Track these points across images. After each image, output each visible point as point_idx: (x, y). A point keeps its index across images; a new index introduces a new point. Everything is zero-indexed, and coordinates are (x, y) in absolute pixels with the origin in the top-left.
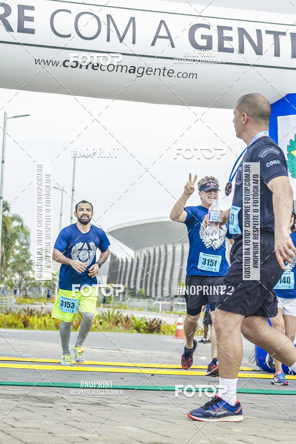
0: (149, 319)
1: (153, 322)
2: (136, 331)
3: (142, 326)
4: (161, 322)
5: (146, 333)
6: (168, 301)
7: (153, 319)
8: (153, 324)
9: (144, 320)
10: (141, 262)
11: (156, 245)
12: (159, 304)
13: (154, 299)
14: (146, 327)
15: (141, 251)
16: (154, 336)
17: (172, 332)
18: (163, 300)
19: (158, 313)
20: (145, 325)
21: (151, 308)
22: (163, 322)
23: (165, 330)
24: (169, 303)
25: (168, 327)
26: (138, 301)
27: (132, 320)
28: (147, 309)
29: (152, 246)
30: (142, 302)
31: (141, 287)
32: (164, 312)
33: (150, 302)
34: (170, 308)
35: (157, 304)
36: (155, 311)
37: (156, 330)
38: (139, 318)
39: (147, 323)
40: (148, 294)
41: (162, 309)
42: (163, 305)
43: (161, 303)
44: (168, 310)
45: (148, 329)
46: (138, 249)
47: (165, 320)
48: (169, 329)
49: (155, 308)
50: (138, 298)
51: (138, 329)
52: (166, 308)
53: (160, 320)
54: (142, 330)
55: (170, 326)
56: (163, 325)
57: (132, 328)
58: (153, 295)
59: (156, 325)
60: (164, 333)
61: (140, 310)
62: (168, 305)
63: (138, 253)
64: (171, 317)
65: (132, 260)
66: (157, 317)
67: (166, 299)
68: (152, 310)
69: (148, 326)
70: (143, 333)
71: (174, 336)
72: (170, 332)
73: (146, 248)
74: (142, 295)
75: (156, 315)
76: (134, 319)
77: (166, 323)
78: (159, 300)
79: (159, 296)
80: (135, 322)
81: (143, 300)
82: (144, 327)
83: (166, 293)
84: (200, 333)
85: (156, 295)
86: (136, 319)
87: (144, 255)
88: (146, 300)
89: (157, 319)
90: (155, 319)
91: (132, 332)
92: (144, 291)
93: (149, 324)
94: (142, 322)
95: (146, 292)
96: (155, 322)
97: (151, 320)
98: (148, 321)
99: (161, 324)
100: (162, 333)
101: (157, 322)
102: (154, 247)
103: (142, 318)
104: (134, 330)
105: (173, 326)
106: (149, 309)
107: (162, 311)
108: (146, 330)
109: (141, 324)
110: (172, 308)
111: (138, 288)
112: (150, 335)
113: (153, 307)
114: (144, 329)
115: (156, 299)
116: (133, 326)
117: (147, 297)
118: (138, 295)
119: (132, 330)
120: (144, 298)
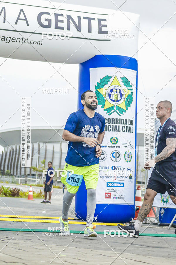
0: (13, 188)
1: (14, 190)
2: (4, 195)
3: (8, 193)
4: (19, 190)
5: (10, 196)
6: (24, 177)
7: (15, 188)
8: (15, 191)
9: (9, 189)
10: (8, 154)
11: (17, 144)
12: (18, 180)
13: (15, 176)
14: (10, 193)
15: (8, 148)
16: (15, 199)
17: (26, 196)
18: (21, 177)
19: (17, 185)
20: (9, 192)
21: (14, 182)
22: (20, 190)
23: (22, 195)
24: (24, 179)
25: (24, 193)
26: (6, 177)
27: (2, 189)
28: (11, 182)
29: (14, 144)
30: (8, 178)
31: (8, 169)
32: (21, 184)
33: (13, 178)
34: (25, 182)
35: (17, 179)
36: (16, 183)
37: (16, 195)
38: (6, 187)
39: (11, 191)
40: (12, 173)
41: (20, 182)
42: (21, 180)
43: (19, 179)
44: (24, 183)
45: (12, 194)
46: (6, 146)
47: (22, 189)
48: (24, 194)
49: (16, 182)
50: (6, 176)
51: (5, 194)
52: (23, 182)
53: (19, 189)
54: (8, 195)
55: (25, 193)
56: (21, 192)
57: (2, 194)
58: (15, 174)
59: (17, 192)
60: (21, 197)
61: (7, 183)
62: (24, 180)
63: (6, 149)
64: (26, 187)
65: (3, 152)
66: (17, 187)
67: (23, 176)
68: (14, 183)
69: (11, 193)
70: (8, 197)
71: (27, 199)
72: (25, 197)
73: (11, 146)
74: (8, 174)
75: (16, 186)
76: (3, 188)
77: (23, 191)
78: (19, 177)
79: (19, 175)
80: (4, 190)
81: (9, 177)
82: (9, 193)
83: (23, 173)
84: (43, 197)
85: (17, 174)
86: (5, 189)
87: (10, 150)
88: (11, 177)
89: (17, 189)
90: (16, 188)
91: (2, 196)
92: (9, 171)
93: (12, 191)
94: (8, 190)
95: (11, 172)
96: (16, 190)
97: (14, 189)
98: (12, 190)
99: (20, 191)
100: (20, 196)
101: (17, 190)
102: (16, 145)
103: (8, 188)
104: (3, 195)
105: (27, 192)
106: (12, 182)
107: (20, 184)
108: (10, 195)
109: (8, 191)
110: (26, 182)
111: (6, 170)
112: (13, 198)
113: (15, 181)
114: (9, 194)
115: (16, 176)
116: (3, 192)
117: (12, 175)
118: (6, 173)
119: (2, 195)
120: (9, 176)
